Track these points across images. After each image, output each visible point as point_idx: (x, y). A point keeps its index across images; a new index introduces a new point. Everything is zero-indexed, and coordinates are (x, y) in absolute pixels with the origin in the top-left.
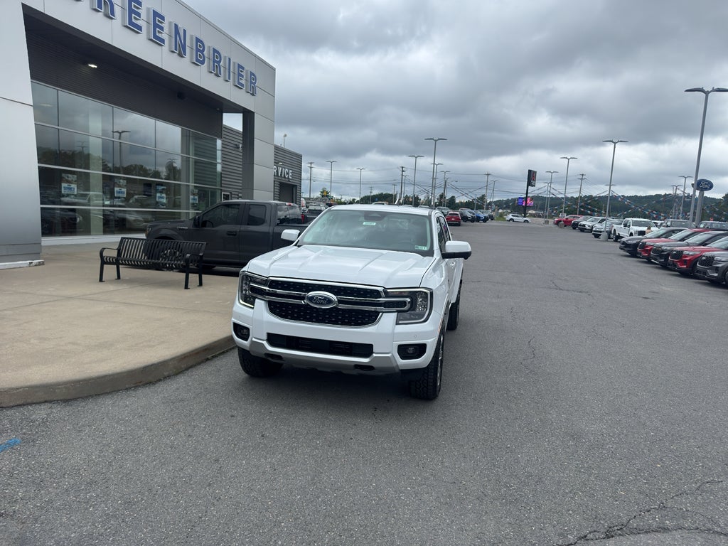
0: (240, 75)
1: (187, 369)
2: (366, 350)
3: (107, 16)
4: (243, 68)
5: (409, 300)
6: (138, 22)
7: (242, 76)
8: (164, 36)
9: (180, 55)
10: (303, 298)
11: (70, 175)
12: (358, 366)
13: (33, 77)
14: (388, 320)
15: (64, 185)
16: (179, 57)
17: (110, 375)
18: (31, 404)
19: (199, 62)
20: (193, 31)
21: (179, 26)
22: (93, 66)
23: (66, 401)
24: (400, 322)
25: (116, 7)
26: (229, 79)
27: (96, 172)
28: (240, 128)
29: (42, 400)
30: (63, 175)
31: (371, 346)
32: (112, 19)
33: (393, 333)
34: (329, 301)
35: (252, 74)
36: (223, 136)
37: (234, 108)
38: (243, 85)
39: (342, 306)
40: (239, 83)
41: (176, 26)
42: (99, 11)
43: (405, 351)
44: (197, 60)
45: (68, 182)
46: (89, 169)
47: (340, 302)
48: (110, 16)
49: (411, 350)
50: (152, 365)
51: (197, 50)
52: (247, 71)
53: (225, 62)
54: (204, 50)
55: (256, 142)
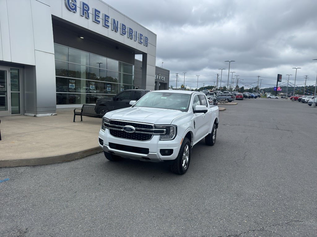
0: (141, 38)
1: (86, 157)
2: (146, 151)
3: (86, 18)
4: (142, 35)
5: (165, 130)
6: (99, 20)
7: (142, 39)
8: (109, 24)
9: (116, 31)
10: (122, 128)
11: (72, 81)
12: (144, 158)
13: (54, 42)
14: (156, 138)
15: (70, 84)
16: (115, 33)
17: (52, 157)
18: (20, 166)
19: (123, 34)
20: (121, 22)
21: (115, 20)
22: (82, 38)
23: (34, 166)
24: (161, 139)
25: (90, 14)
26: (136, 40)
27: (83, 79)
28: (141, 60)
29: (25, 165)
30: (70, 80)
31: (148, 149)
32: (88, 19)
33: (157, 144)
34: (132, 130)
35: (146, 37)
36: (135, 64)
37: (139, 52)
38: (142, 42)
39: (137, 132)
40: (140, 42)
41: (114, 20)
42: (83, 16)
43: (163, 152)
44: (123, 33)
45: (72, 83)
46: (80, 78)
47: (136, 130)
48: (87, 18)
49: (167, 152)
50: (70, 154)
51: (123, 29)
52: (144, 36)
53: (134, 33)
54: (125, 29)
55: (148, 66)
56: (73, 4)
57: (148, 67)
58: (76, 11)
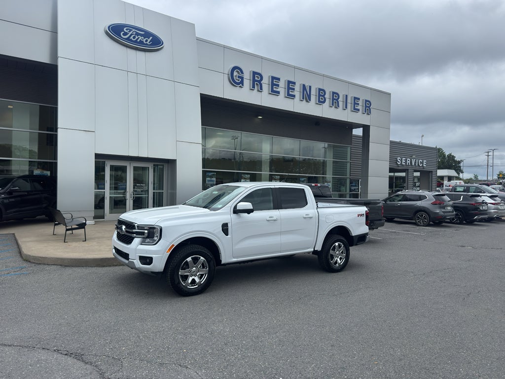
0: (355, 104)
2: (127, 256)
3: (258, 91)
4: (358, 99)
5: (146, 231)
6: (278, 90)
7: (358, 104)
8: (295, 93)
9: (307, 101)
11: (247, 175)
14: (137, 241)
16: (307, 103)
20: (316, 86)
21: (306, 85)
22: (260, 117)
24: (142, 244)
25: (263, 85)
26: (346, 108)
27: (265, 173)
30: (243, 175)
32: (261, 92)
33: (137, 249)
35: (366, 101)
37: (358, 126)
38: (359, 110)
40: (355, 109)
41: (304, 86)
42: (254, 90)
44: (320, 101)
46: (261, 171)
48: (260, 90)
49: (148, 260)
51: (320, 95)
52: (363, 100)
53: (343, 98)
54: (325, 94)
55: (371, 144)
56: (239, 77)
57: (372, 146)
58: (243, 85)
